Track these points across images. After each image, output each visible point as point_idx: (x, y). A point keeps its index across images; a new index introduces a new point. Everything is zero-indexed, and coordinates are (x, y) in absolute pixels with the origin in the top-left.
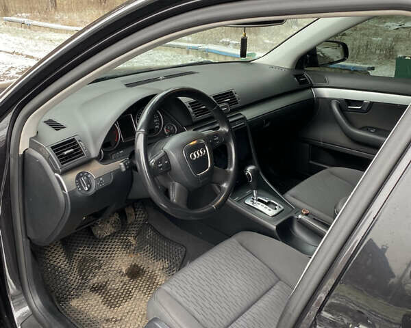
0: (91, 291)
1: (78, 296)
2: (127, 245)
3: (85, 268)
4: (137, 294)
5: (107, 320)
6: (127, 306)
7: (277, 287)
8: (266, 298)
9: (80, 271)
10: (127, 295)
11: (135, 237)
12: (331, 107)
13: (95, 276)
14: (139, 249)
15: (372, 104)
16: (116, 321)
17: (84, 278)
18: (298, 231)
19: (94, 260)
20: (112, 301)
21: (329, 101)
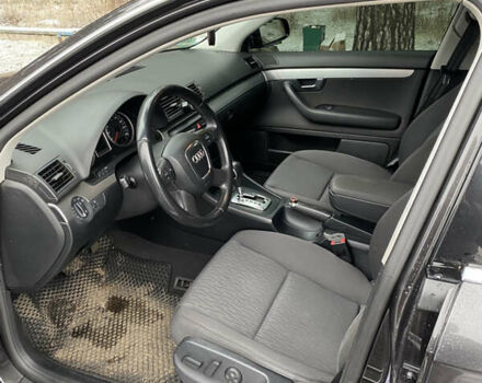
0: (73, 337)
1: (60, 346)
2: (98, 278)
3: (57, 314)
4: (130, 327)
5: (109, 362)
6: (124, 342)
7: (289, 278)
8: (283, 291)
9: (53, 319)
10: (120, 331)
11: (102, 267)
12: (284, 90)
13: (71, 320)
14: (112, 278)
15: (325, 80)
16: (119, 359)
17: (60, 324)
18: (292, 220)
19: (64, 302)
20: (105, 340)
21: (282, 82)
